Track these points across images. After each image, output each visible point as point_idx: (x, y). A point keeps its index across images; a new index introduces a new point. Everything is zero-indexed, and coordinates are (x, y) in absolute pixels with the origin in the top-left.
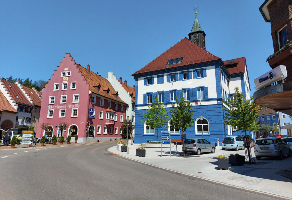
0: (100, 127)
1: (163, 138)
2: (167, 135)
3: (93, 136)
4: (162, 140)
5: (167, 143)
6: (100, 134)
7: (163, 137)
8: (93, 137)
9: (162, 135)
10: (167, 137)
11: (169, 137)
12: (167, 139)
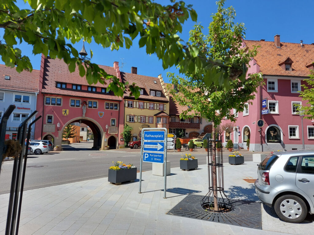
0: (297, 127)
1: (146, 146)
2: (158, 139)
3: (280, 141)
4: (144, 151)
5: (155, 159)
6: (299, 140)
7: (146, 143)
8: (279, 144)
9: (146, 138)
10: (156, 144)
11: (162, 144)
12: (156, 150)
